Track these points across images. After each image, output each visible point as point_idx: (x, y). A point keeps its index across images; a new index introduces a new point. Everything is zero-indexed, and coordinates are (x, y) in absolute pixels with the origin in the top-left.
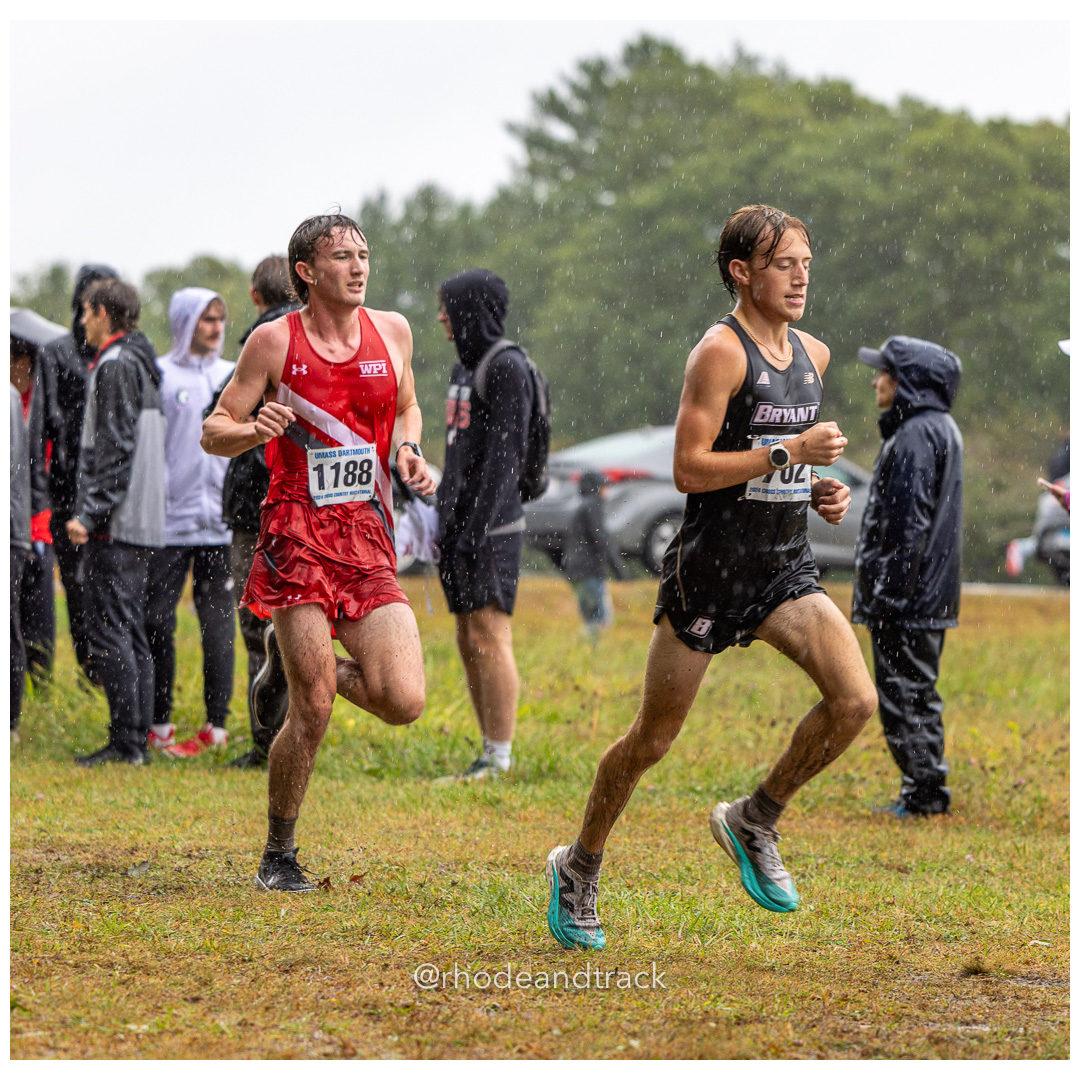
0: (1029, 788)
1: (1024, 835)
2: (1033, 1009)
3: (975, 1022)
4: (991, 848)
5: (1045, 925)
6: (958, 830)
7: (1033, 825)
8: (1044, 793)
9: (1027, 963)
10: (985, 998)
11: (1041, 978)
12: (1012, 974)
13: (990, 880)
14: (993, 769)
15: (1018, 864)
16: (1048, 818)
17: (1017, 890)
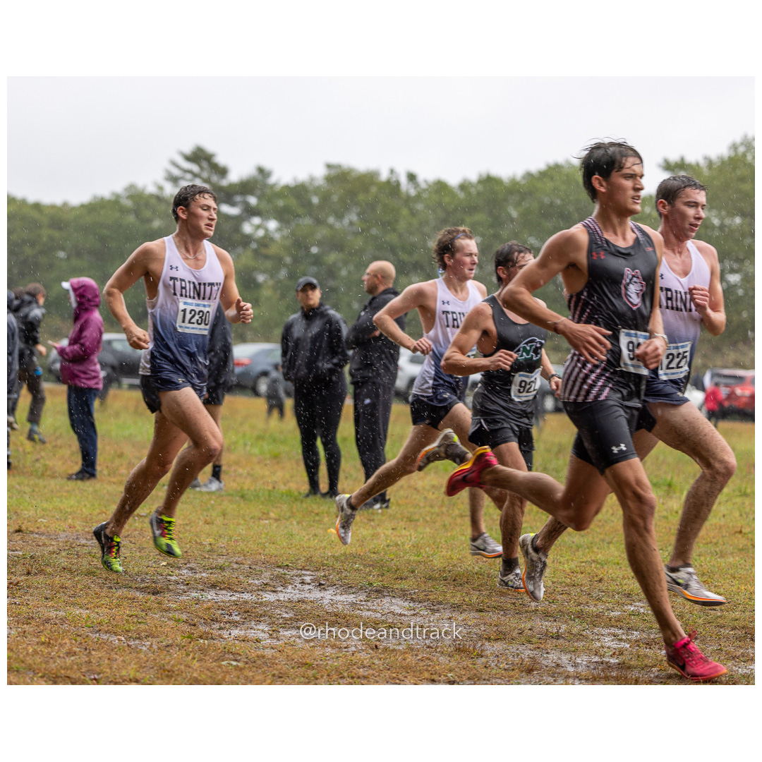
0: (42, 461)
1: (39, 478)
2: (39, 546)
3: (16, 550)
4: (26, 482)
5: (45, 513)
6: (14, 476)
7: (43, 475)
8: (47, 462)
9: (38, 528)
10: (21, 542)
11: (43, 534)
12: (32, 532)
13: (25, 495)
14: (29, 453)
15: (36, 490)
16: (48, 473)
17: (35, 500)
